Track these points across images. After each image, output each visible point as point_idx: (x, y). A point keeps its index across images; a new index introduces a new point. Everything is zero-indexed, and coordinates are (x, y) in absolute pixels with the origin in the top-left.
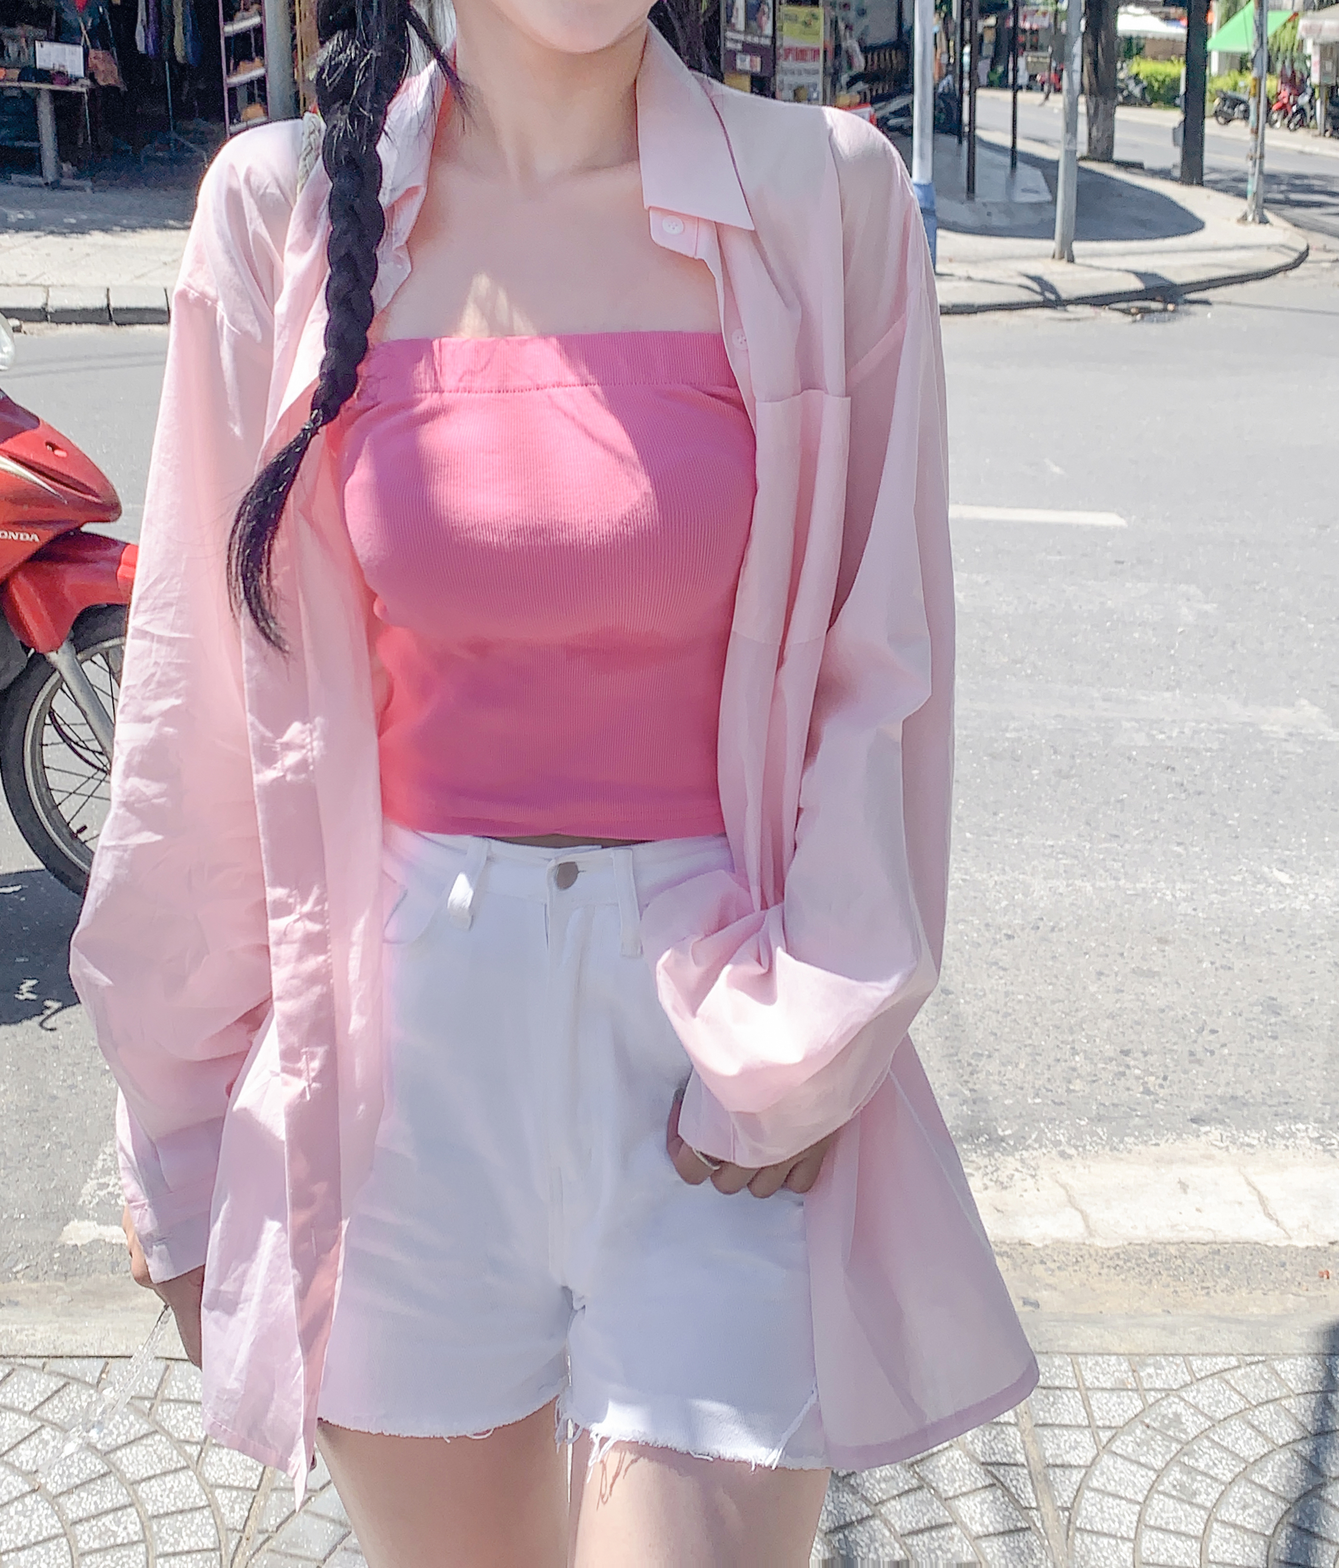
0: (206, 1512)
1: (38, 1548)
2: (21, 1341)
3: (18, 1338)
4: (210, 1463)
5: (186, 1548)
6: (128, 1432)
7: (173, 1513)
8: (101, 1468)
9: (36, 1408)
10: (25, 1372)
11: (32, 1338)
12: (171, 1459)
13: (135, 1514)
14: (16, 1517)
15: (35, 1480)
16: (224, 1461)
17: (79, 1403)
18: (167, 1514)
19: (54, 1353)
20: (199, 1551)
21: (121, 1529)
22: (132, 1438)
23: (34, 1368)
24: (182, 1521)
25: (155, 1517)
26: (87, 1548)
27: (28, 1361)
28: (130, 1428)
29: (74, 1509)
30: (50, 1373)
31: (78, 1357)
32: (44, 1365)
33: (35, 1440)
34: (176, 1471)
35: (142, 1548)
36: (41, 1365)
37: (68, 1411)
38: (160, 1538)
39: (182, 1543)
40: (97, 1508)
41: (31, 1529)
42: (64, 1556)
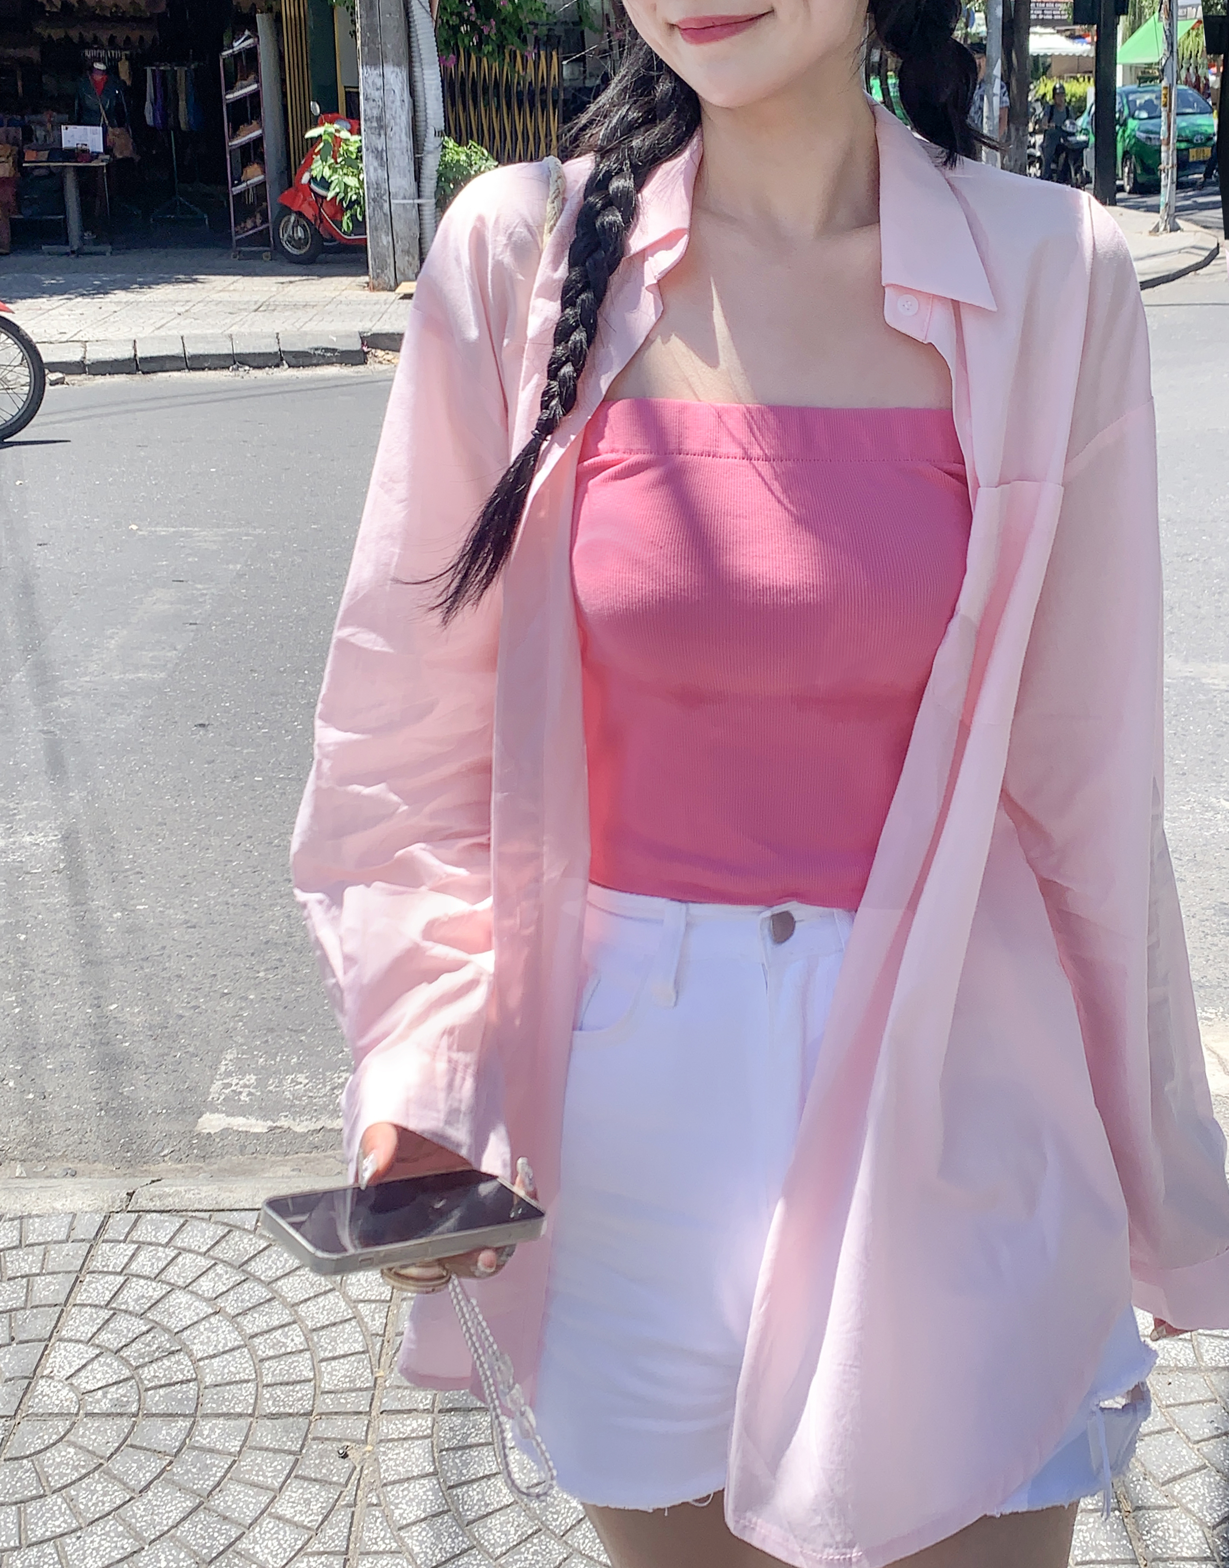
0: (353, 1323)
1: (226, 1356)
2: (190, 1199)
3: (187, 1196)
4: (351, 1284)
5: (342, 1353)
6: (284, 1266)
7: (327, 1326)
8: (266, 1294)
9: (209, 1250)
10: (196, 1223)
11: (198, 1196)
12: (320, 1284)
13: (299, 1329)
14: (205, 1332)
15: (215, 1304)
16: (362, 1282)
17: (242, 1245)
18: (323, 1328)
19: (217, 1207)
20: (352, 1354)
21: (289, 1341)
22: (288, 1271)
23: (202, 1219)
24: (336, 1332)
25: (314, 1330)
26: (264, 1355)
27: (197, 1214)
28: (285, 1264)
29: (250, 1326)
30: (216, 1223)
31: (236, 1210)
32: (210, 1217)
33: (211, 1274)
34: (326, 1293)
35: (307, 1355)
36: (207, 1217)
37: (234, 1251)
38: (321, 1346)
39: (338, 1350)
40: (267, 1325)
41: (218, 1342)
42: (247, 1362)
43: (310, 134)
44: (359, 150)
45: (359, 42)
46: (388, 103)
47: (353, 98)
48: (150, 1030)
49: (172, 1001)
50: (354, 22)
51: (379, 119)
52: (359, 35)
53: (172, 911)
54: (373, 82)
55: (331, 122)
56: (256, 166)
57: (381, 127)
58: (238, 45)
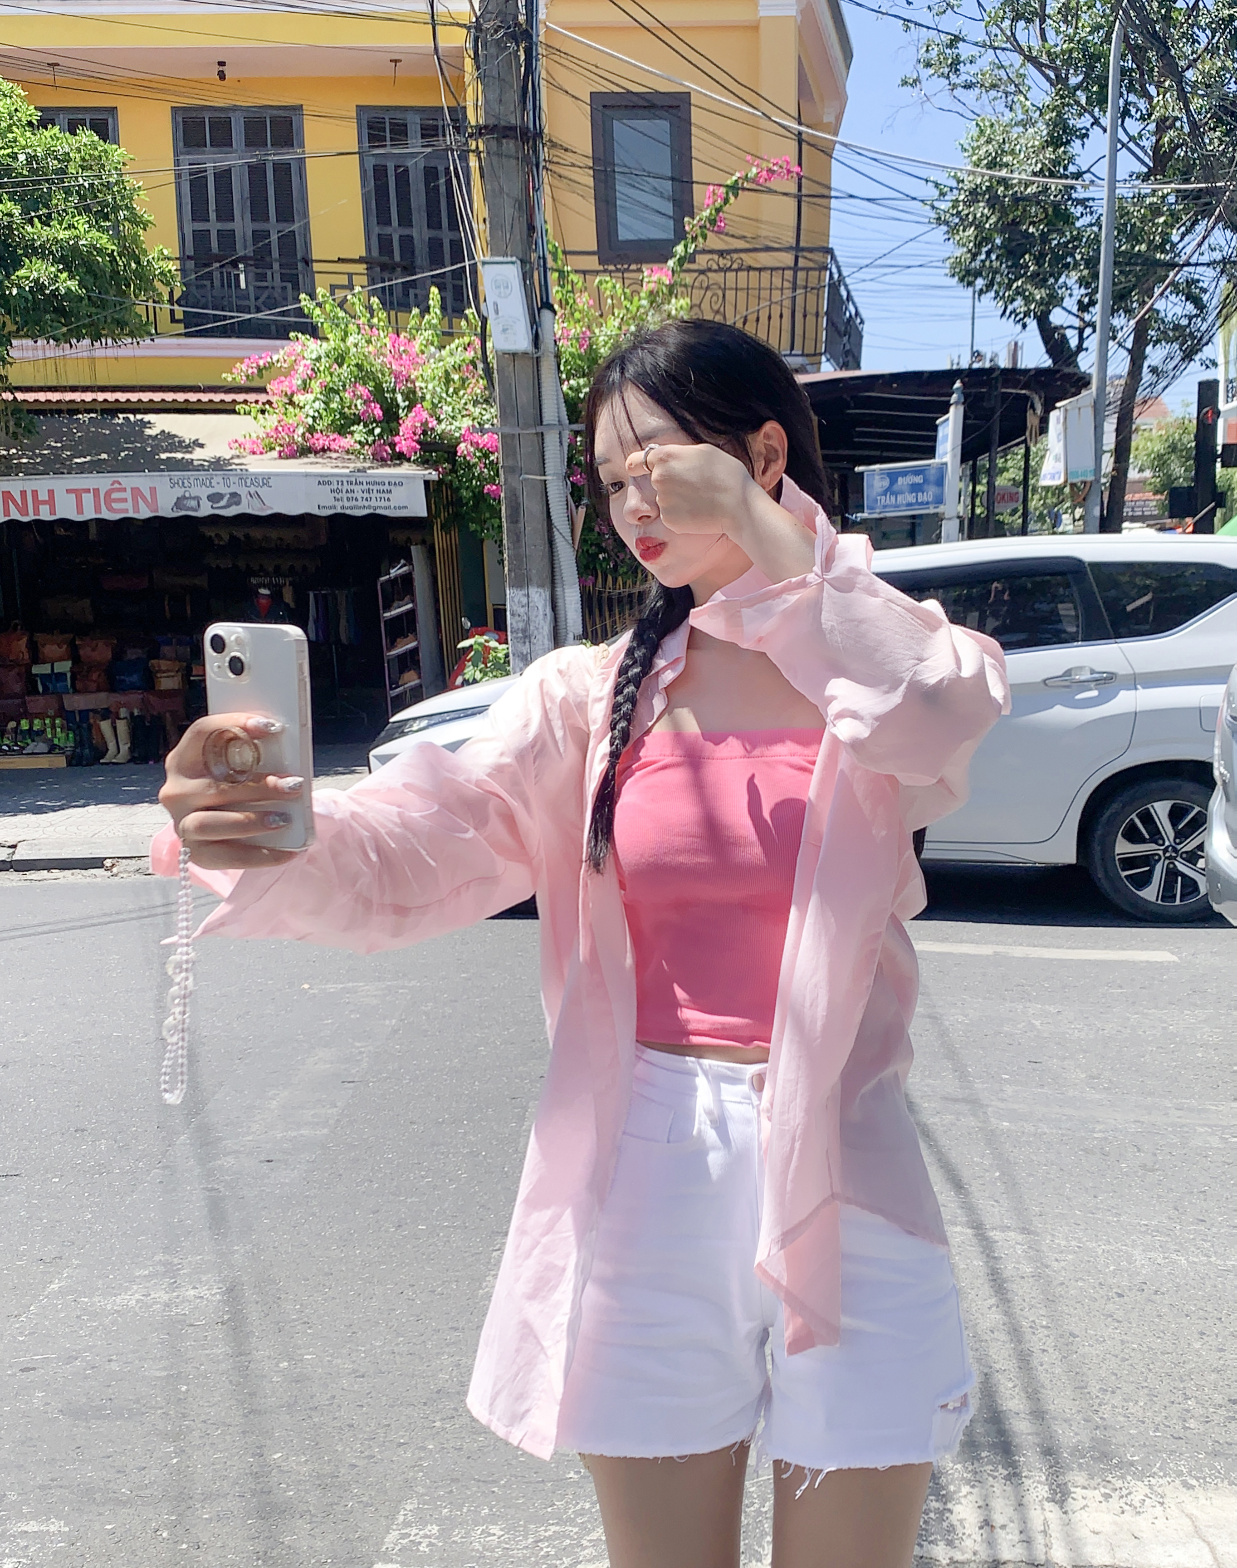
43: (461, 645)
44: (507, 656)
45: (506, 569)
46: (532, 618)
47: (500, 614)
48: (318, 1477)
49: (343, 1451)
50: (501, 553)
51: (524, 631)
52: (506, 562)
53: (339, 1361)
54: (519, 602)
55: (482, 634)
56: (412, 672)
57: (525, 637)
58: (394, 572)
